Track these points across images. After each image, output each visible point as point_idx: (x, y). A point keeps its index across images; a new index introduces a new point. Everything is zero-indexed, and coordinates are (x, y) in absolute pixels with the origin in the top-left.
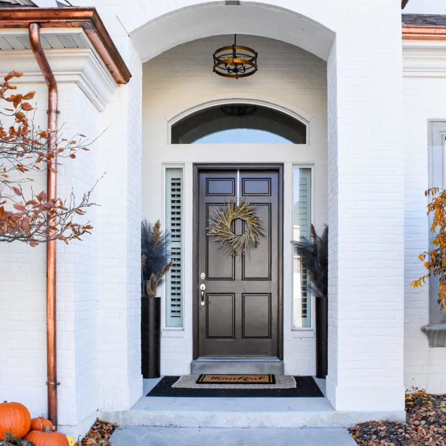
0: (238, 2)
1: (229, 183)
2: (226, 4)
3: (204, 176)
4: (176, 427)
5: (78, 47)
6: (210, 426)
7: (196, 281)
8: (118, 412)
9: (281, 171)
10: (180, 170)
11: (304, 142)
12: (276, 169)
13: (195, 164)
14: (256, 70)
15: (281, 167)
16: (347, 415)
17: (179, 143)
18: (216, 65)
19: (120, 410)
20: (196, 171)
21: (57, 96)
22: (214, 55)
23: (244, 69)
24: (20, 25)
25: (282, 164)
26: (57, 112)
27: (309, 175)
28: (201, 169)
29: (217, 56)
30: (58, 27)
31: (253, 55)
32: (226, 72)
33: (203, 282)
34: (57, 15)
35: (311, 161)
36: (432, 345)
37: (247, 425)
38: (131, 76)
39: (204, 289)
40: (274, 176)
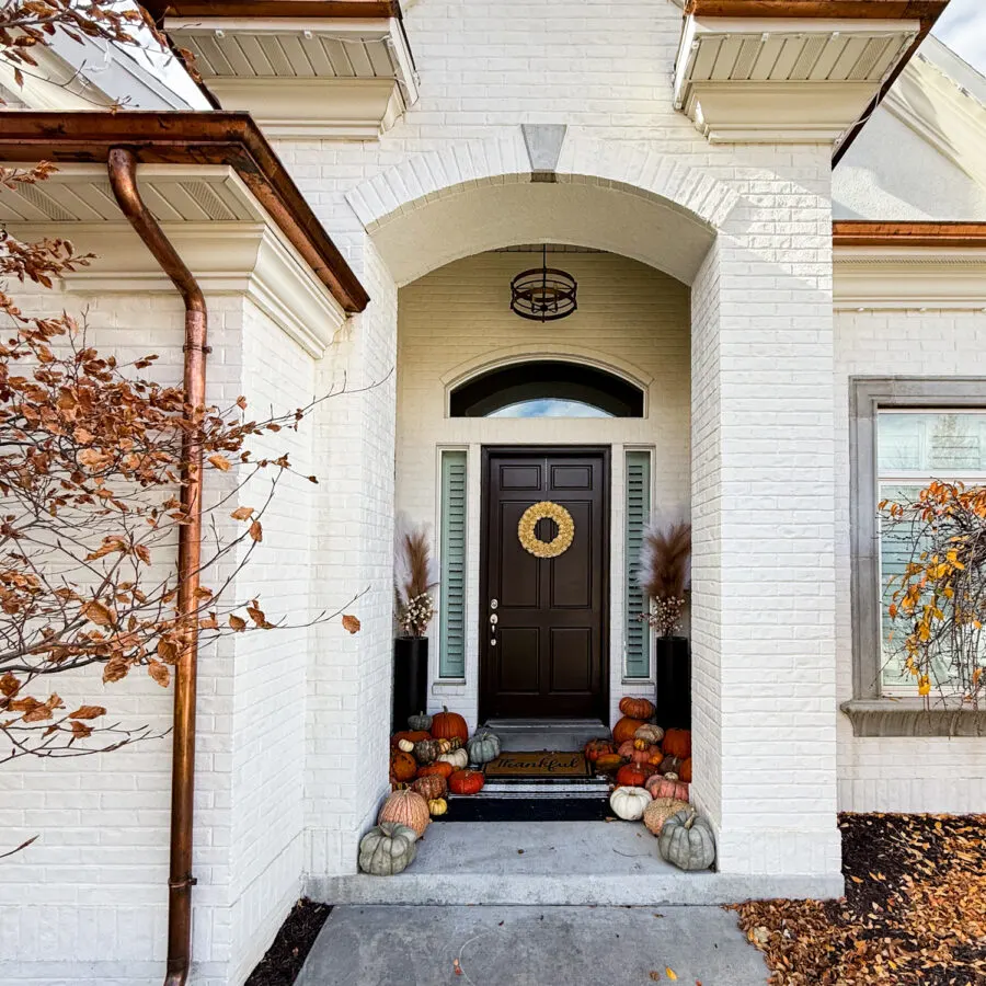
0: (553, 174)
1: (534, 472)
2: (533, 181)
3: (496, 463)
4: (439, 905)
5: (238, 219)
6: (499, 901)
7: (485, 611)
8: (336, 879)
9: (607, 456)
10: (464, 455)
11: (641, 416)
12: (601, 453)
13: (484, 447)
14: (575, 308)
15: (607, 450)
16: (740, 881)
17: (464, 416)
18: (514, 300)
19: (340, 875)
20: (486, 457)
21: (205, 319)
22: (512, 284)
23: (556, 308)
24: (89, 154)
25: (609, 447)
26: (206, 350)
27: (646, 461)
28: (492, 453)
29: (515, 286)
30: (176, 162)
31: (572, 286)
32: (529, 312)
33: (494, 612)
34: (167, 128)
35: (650, 442)
36: (858, 733)
37: (563, 900)
38: (369, 300)
39: (496, 622)
40: (596, 463)
